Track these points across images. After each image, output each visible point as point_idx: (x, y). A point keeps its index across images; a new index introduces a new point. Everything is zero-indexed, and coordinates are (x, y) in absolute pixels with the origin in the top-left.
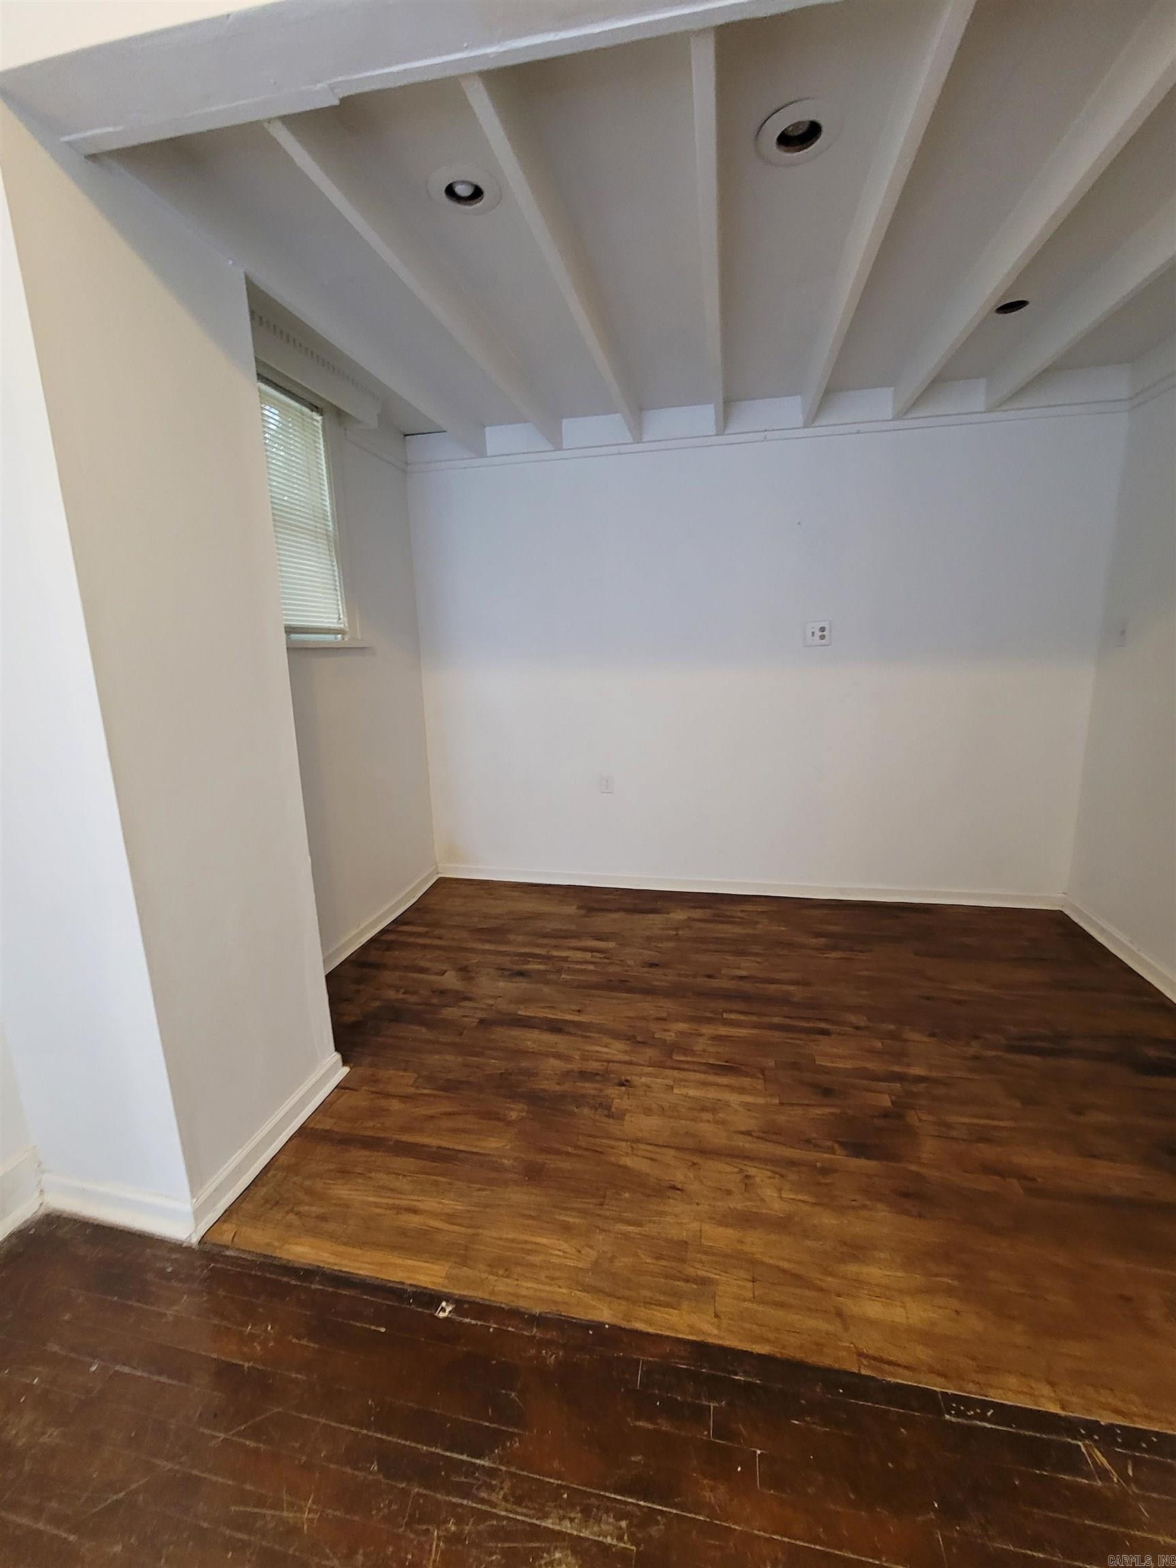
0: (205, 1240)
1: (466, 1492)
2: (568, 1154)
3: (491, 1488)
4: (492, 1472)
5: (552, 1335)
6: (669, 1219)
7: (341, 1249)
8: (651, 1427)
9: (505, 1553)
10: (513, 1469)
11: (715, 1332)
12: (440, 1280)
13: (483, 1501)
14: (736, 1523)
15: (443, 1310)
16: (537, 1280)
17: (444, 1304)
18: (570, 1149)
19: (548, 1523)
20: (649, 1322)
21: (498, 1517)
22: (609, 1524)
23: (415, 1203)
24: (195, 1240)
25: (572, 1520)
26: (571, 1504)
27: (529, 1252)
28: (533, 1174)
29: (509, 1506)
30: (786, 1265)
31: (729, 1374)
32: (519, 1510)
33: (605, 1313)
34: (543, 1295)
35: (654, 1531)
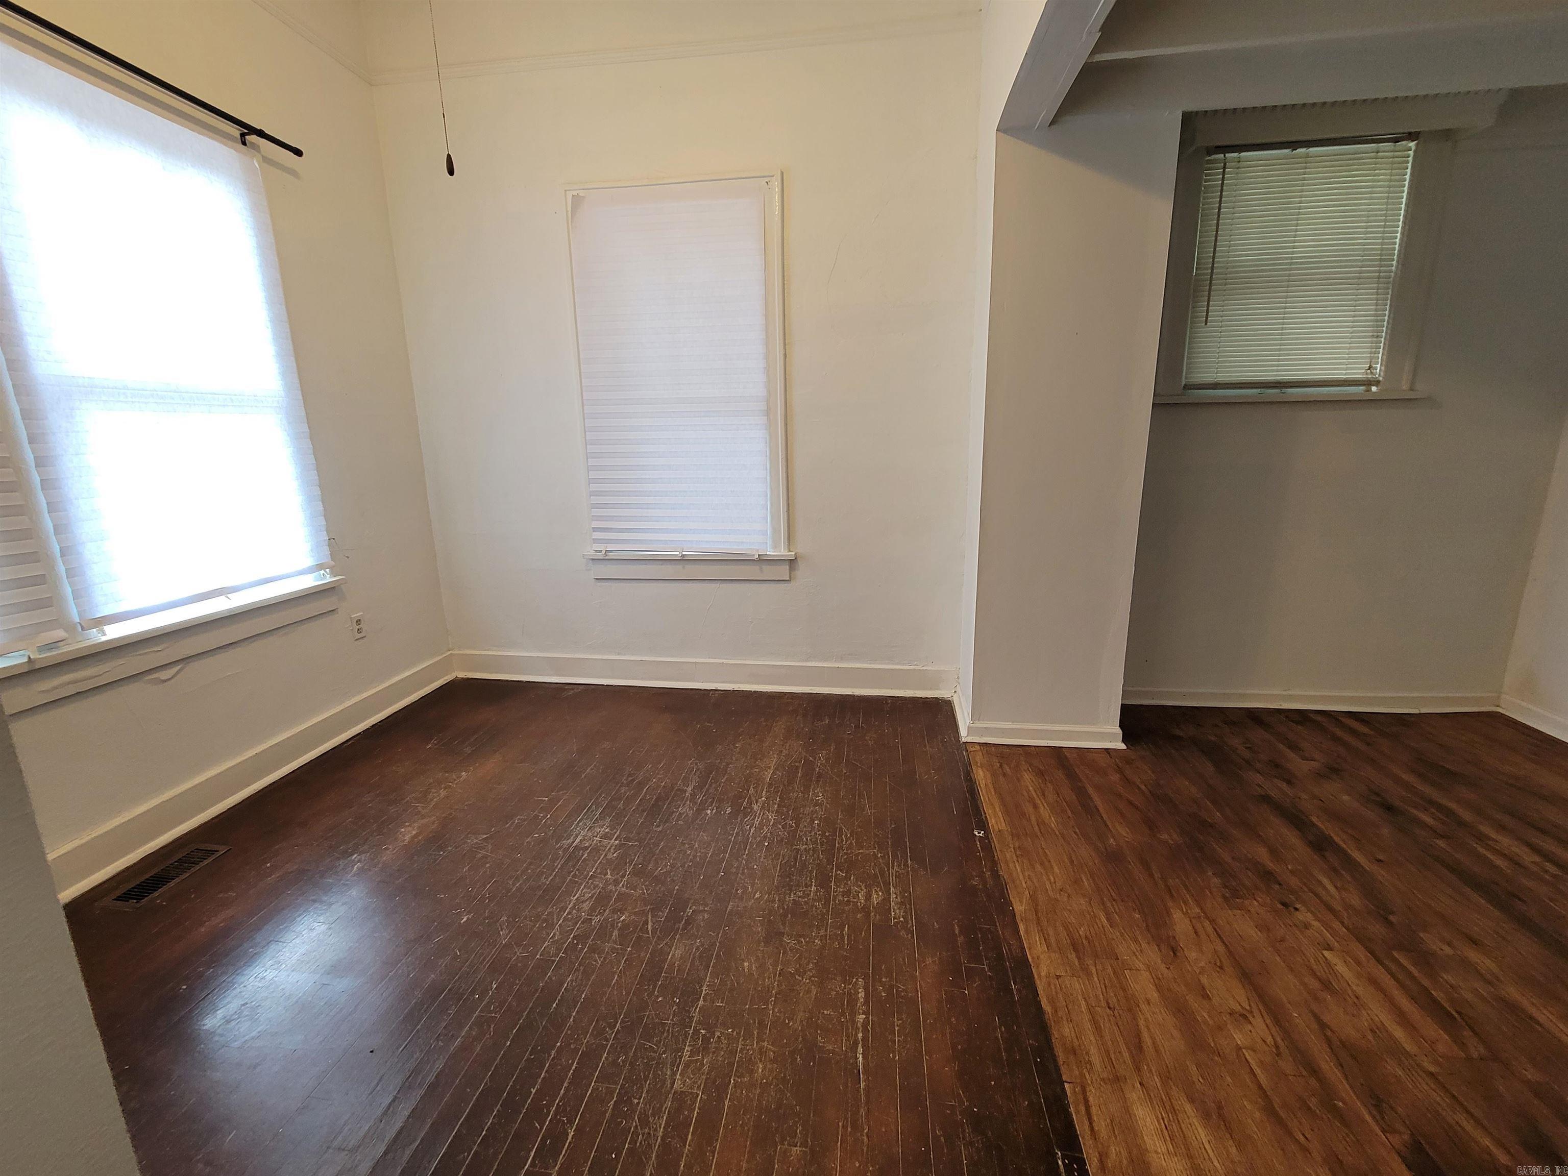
0: (967, 744)
1: (895, 856)
2: (1151, 875)
3: (899, 866)
4: (906, 865)
5: (991, 882)
6: (1133, 947)
7: (991, 786)
8: (957, 932)
9: (875, 874)
10: (910, 873)
11: (1043, 974)
12: (996, 828)
13: (893, 864)
14: (920, 973)
15: (979, 833)
16: (1023, 871)
17: (982, 832)
18: (1157, 875)
19: (892, 889)
20: (1027, 932)
21: (888, 870)
22: (900, 913)
23: (1041, 805)
24: (964, 740)
25: (896, 898)
26: (903, 897)
27: (1042, 864)
28: (1113, 858)
29: (894, 874)
30: (1145, 1035)
31: (1013, 979)
32: (894, 877)
33: (1019, 907)
34: (1014, 874)
35: (903, 933)
